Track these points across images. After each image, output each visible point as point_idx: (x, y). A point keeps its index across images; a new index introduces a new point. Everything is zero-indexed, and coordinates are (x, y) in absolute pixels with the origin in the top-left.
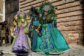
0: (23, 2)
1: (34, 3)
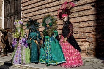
0: (25, 4)
1: (38, 5)
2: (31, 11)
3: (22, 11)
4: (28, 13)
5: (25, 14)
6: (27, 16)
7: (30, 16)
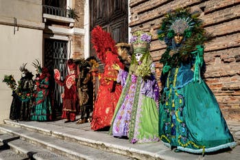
2: (154, 4)
3: (132, 7)
4: (147, 11)
5: (139, 14)
6: (144, 20)
7: (153, 17)
